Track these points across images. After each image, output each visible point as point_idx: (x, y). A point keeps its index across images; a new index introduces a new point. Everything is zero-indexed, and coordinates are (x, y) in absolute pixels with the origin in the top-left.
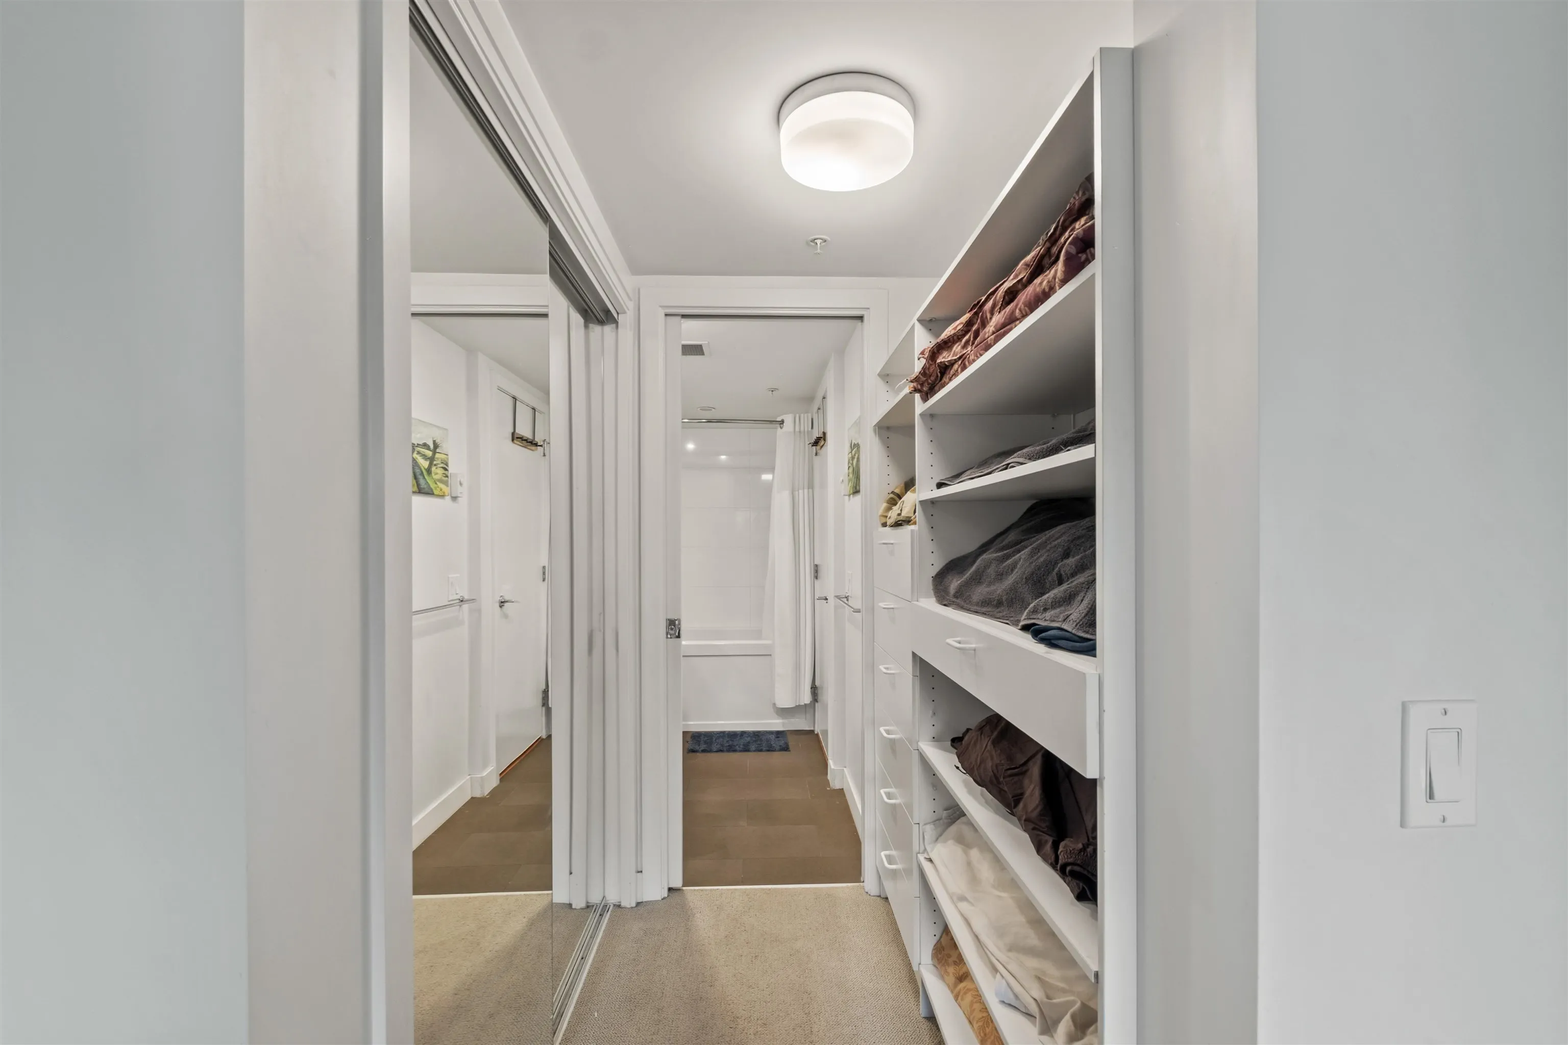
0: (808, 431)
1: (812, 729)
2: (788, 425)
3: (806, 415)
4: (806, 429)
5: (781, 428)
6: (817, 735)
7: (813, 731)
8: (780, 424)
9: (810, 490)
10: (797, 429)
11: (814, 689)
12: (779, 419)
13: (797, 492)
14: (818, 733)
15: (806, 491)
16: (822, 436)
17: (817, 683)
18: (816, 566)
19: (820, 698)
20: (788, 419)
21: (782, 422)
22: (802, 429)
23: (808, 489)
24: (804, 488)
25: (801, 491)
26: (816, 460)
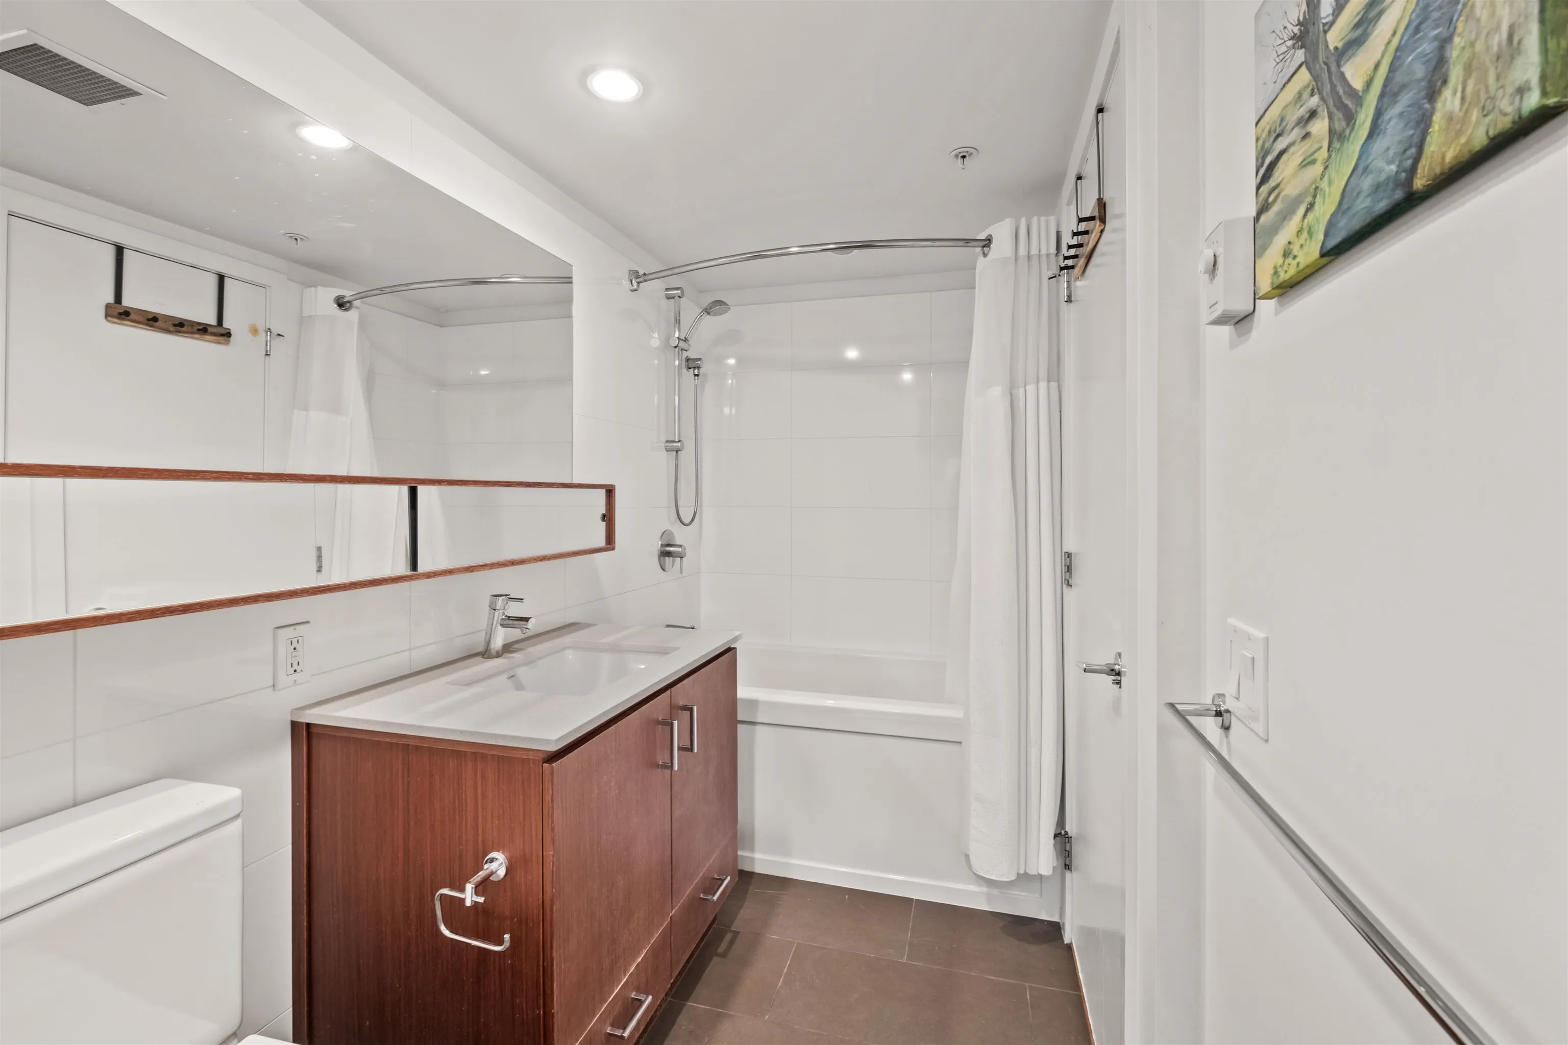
0: (1048, 255)
1: (1055, 919)
2: (1002, 247)
3: (1043, 219)
4: (1044, 252)
5: (985, 255)
6: (1069, 947)
7: (1055, 929)
8: (984, 247)
9: (1054, 385)
10: (1022, 252)
11: (1062, 838)
12: (983, 236)
13: (1021, 390)
14: (1071, 943)
15: (1043, 385)
16: (1096, 214)
17: (1071, 827)
18: (1069, 555)
19: (1076, 861)
20: (1002, 233)
21: (988, 242)
22: (1034, 251)
23: (1049, 381)
24: (1038, 382)
25: (1031, 388)
26: (1069, 313)
